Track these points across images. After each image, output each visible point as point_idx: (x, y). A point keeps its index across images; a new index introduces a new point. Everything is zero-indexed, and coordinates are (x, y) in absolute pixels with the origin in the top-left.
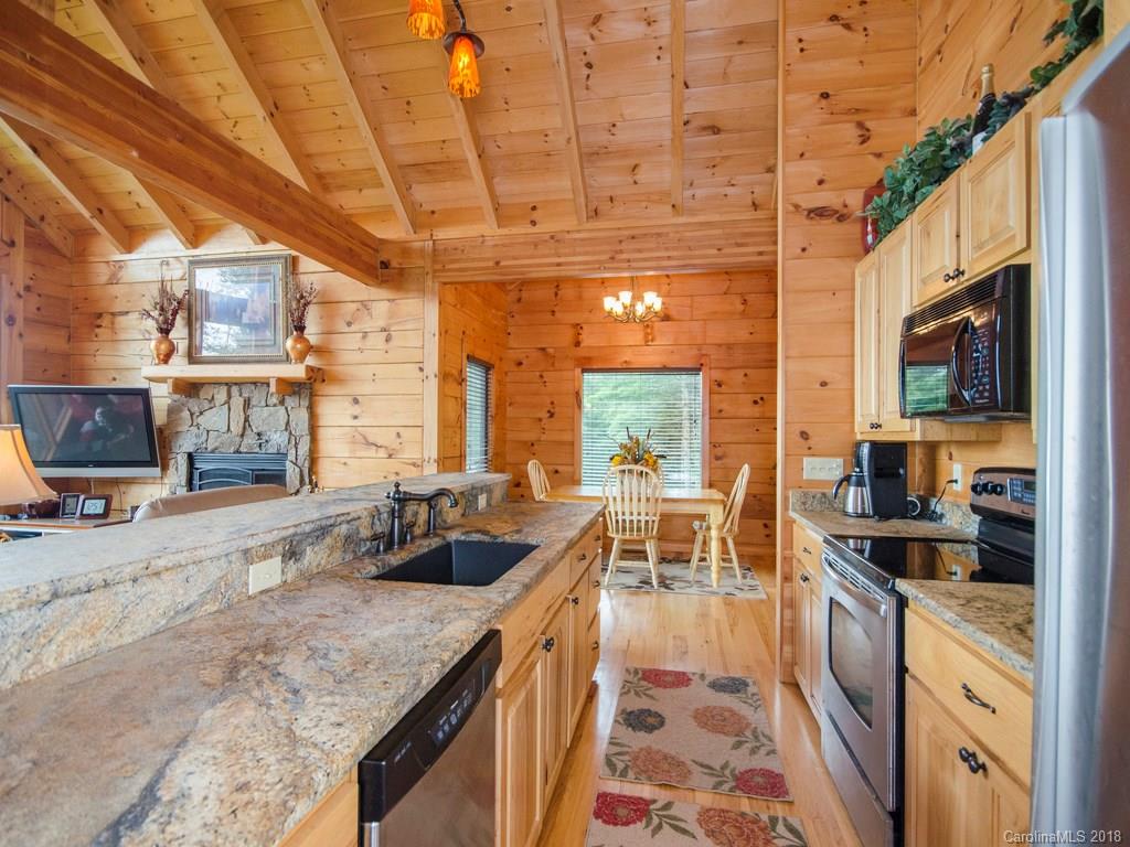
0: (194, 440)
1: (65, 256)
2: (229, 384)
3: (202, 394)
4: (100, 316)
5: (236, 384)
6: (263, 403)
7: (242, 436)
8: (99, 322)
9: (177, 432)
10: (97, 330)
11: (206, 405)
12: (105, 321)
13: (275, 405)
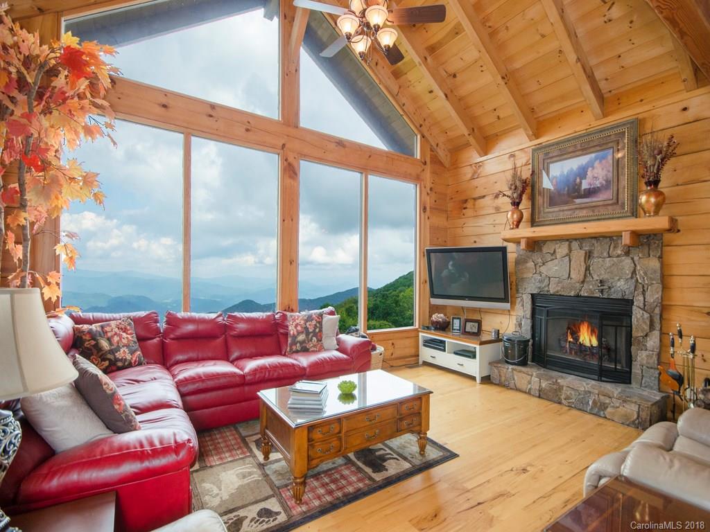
0: (538, 285)
1: (445, 167)
2: (569, 239)
3: (545, 250)
4: (466, 201)
5: (576, 240)
6: (605, 254)
7: (583, 282)
8: (465, 206)
9: (522, 278)
10: (464, 211)
11: (549, 257)
12: (469, 205)
13: (618, 256)
